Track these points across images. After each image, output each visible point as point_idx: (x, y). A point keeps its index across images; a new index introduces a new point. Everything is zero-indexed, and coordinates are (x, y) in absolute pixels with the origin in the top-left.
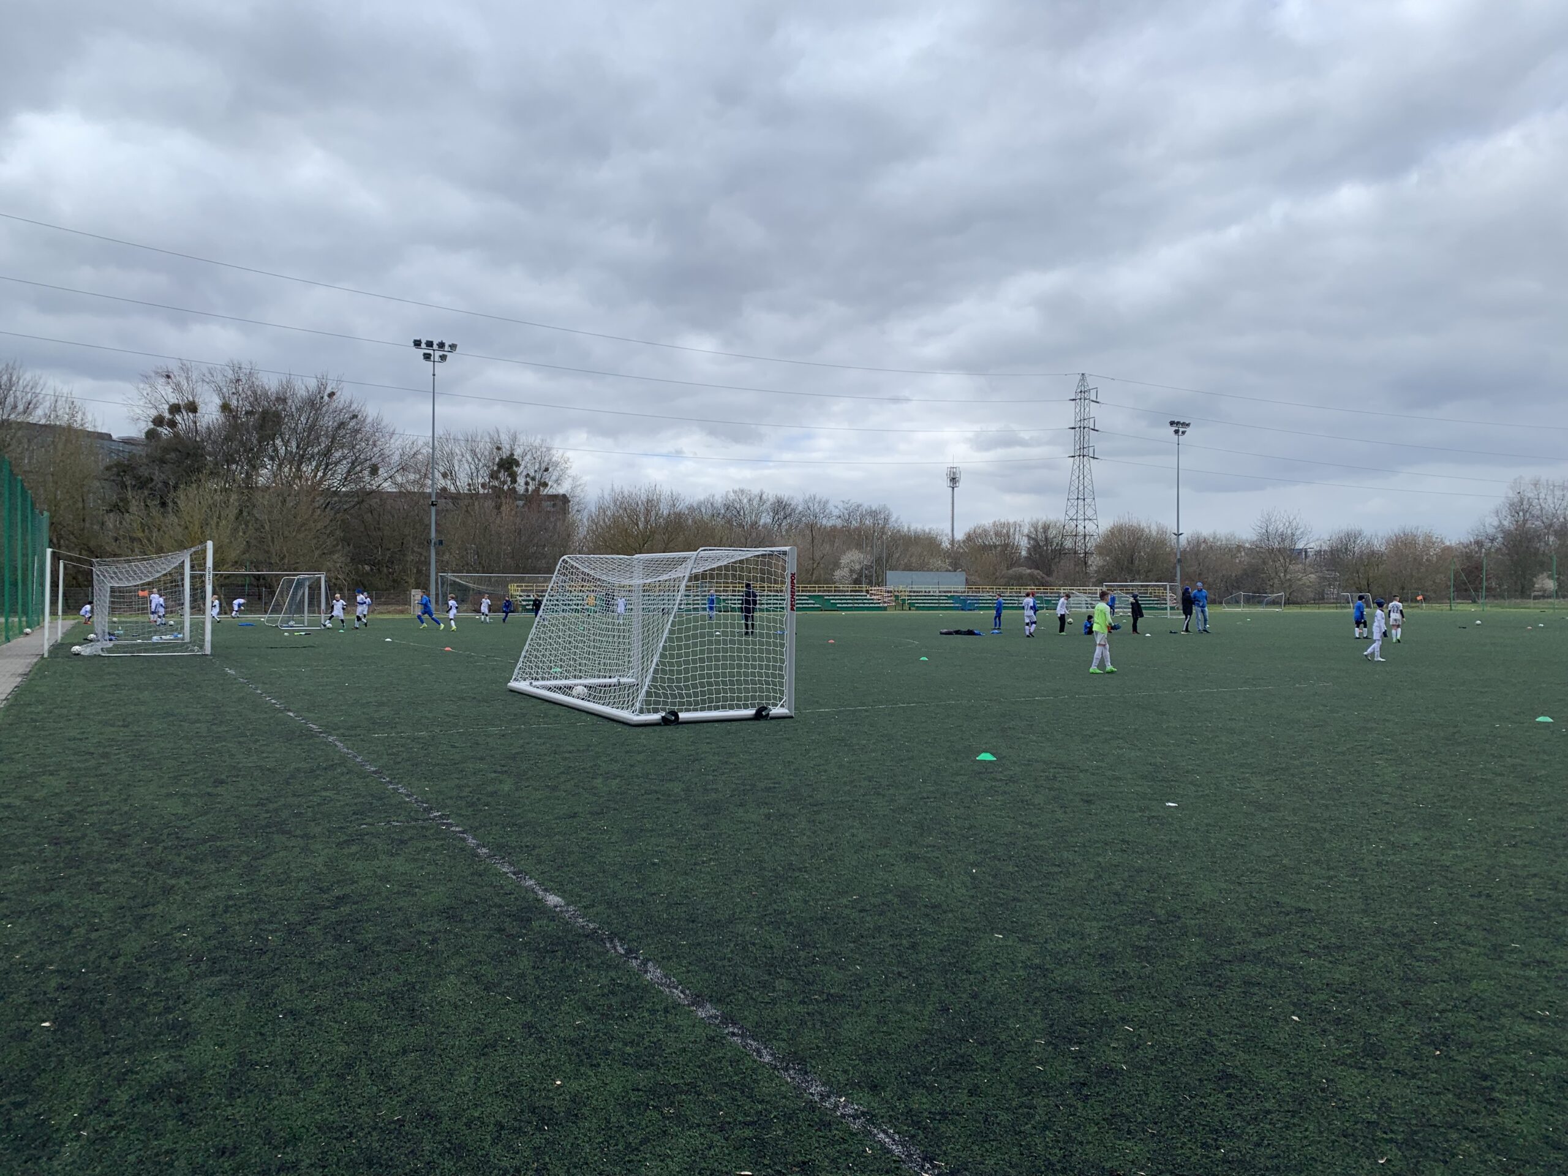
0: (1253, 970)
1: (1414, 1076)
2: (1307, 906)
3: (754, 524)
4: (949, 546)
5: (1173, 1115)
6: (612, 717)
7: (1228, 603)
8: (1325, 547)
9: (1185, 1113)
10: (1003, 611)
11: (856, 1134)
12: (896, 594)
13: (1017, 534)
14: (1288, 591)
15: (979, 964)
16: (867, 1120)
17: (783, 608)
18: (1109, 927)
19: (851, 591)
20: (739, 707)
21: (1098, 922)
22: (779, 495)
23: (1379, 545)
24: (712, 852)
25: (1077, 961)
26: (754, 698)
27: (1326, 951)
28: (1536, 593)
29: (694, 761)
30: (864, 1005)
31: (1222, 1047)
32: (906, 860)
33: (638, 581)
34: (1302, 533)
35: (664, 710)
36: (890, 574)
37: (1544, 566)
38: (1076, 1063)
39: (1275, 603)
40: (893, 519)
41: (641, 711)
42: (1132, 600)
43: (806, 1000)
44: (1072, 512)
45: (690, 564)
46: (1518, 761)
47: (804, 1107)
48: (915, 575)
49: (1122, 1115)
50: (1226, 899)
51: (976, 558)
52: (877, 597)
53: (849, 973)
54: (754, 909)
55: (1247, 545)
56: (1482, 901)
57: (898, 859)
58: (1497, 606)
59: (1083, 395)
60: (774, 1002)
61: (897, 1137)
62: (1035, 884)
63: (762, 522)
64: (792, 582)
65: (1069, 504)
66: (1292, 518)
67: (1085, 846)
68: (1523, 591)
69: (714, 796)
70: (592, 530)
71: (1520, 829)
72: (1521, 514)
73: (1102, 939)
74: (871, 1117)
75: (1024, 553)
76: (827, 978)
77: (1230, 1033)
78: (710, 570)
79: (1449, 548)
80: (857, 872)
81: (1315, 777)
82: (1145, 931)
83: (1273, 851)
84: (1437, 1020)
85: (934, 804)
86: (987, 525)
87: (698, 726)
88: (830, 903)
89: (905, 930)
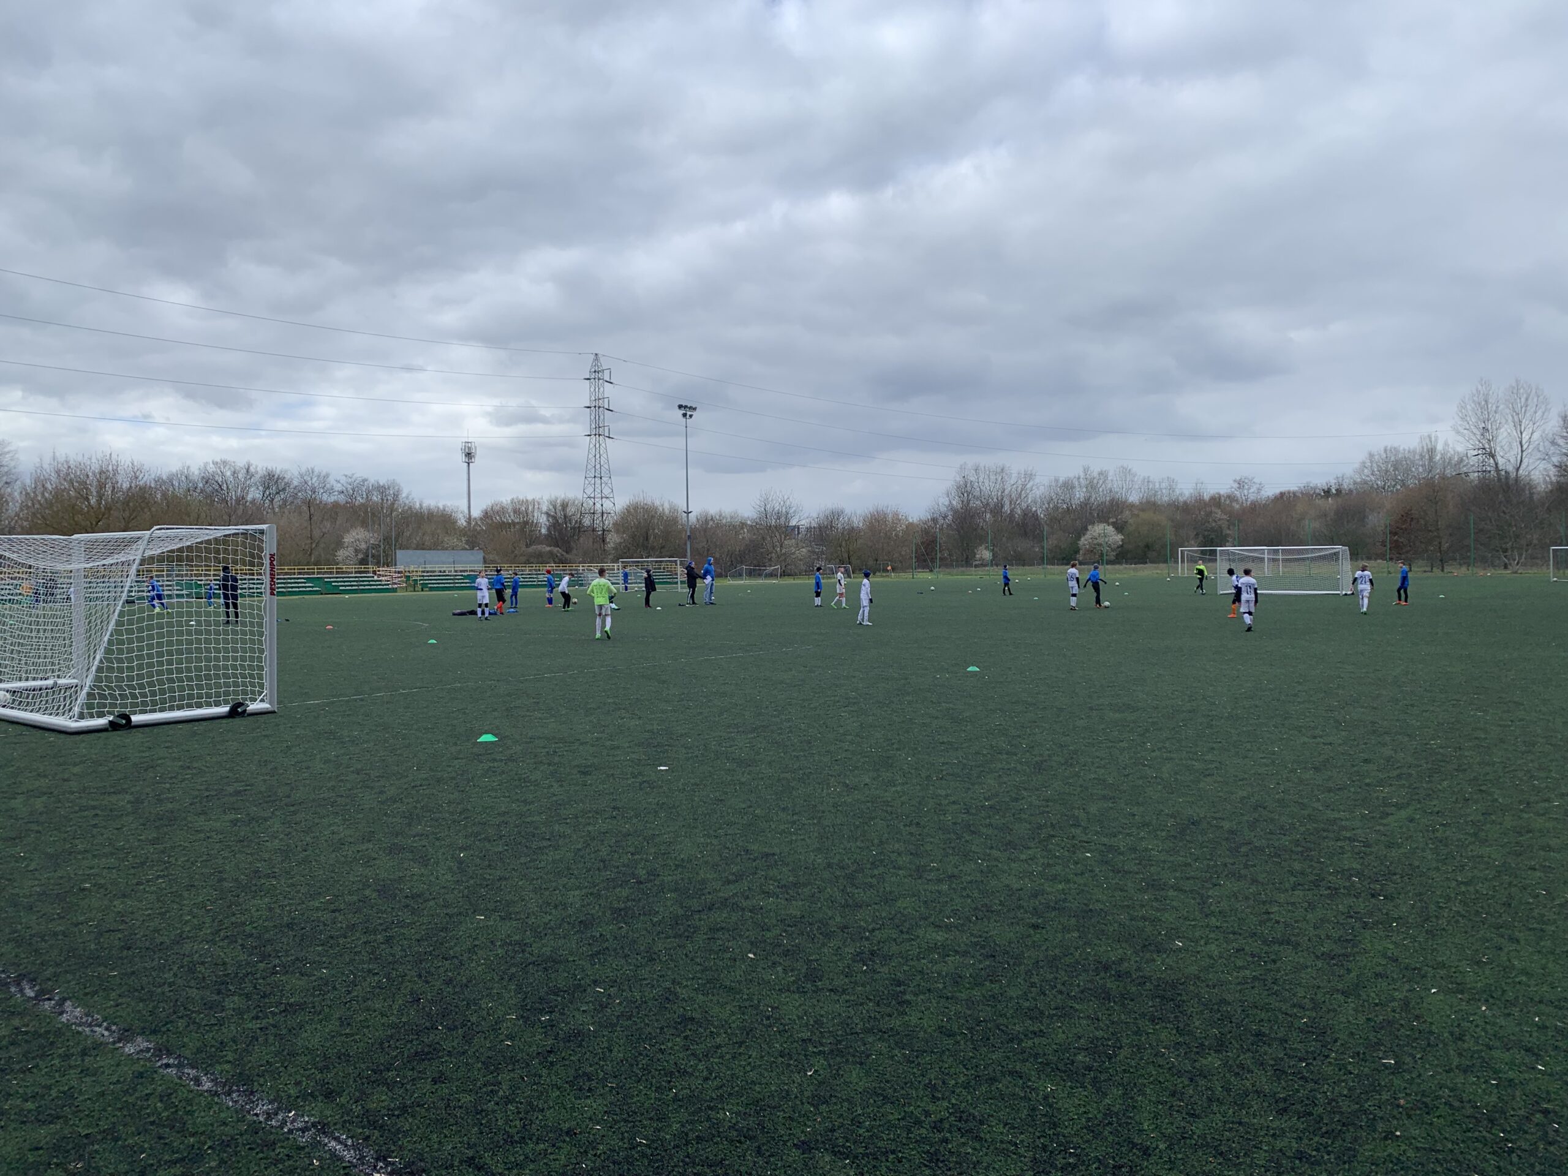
0: (719, 917)
1: (844, 991)
2: (770, 851)
3: (241, 500)
4: (465, 524)
5: (632, 1065)
6: (44, 725)
7: (733, 576)
8: (814, 524)
9: (644, 1062)
10: (520, 590)
11: (303, 1148)
12: (408, 574)
13: (536, 511)
14: (783, 564)
15: (457, 949)
16: (318, 1130)
17: (261, 593)
18: (591, 894)
19: (356, 572)
20: (209, 705)
21: (581, 890)
22: (269, 468)
23: (858, 522)
24: (161, 868)
25: (556, 931)
26: (227, 693)
27: (784, 890)
28: (977, 563)
29: (146, 770)
30: (327, 1010)
31: (683, 993)
32: (390, 853)
33: (79, 565)
34: (795, 512)
35: (109, 713)
36: (400, 554)
37: (982, 539)
38: (545, 1033)
39: (772, 575)
40: (404, 495)
41: (81, 716)
42: (645, 575)
43: (260, 1014)
44: (589, 491)
45: (141, 545)
46: (951, 705)
47: (246, 1130)
48: (429, 555)
49: (585, 1074)
50: (702, 852)
51: (493, 535)
52: (386, 578)
53: (314, 978)
54: (207, 925)
55: (749, 522)
56: (913, 829)
57: (381, 853)
58: (949, 574)
59: (596, 375)
60: (221, 1023)
61: (349, 1142)
62: (523, 860)
63: (249, 498)
64: (271, 563)
65: (587, 482)
66: (786, 497)
67: (577, 817)
68: (967, 561)
69: (170, 806)
70: (28, 507)
71: (947, 763)
72: (966, 495)
73: (583, 906)
74: (323, 1128)
75: (544, 531)
76: (288, 987)
77: (693, 979)
78: (168, 551)
79: (911, 524)
80: (333, 871)
81: (791, 732)
82: (625, 892)
83: (749, 803)
84: (867, 939)
85: (427, 792)
86: (504, 501)
87: (156, 730)
88: (299, 908)
89: (381, 924)
